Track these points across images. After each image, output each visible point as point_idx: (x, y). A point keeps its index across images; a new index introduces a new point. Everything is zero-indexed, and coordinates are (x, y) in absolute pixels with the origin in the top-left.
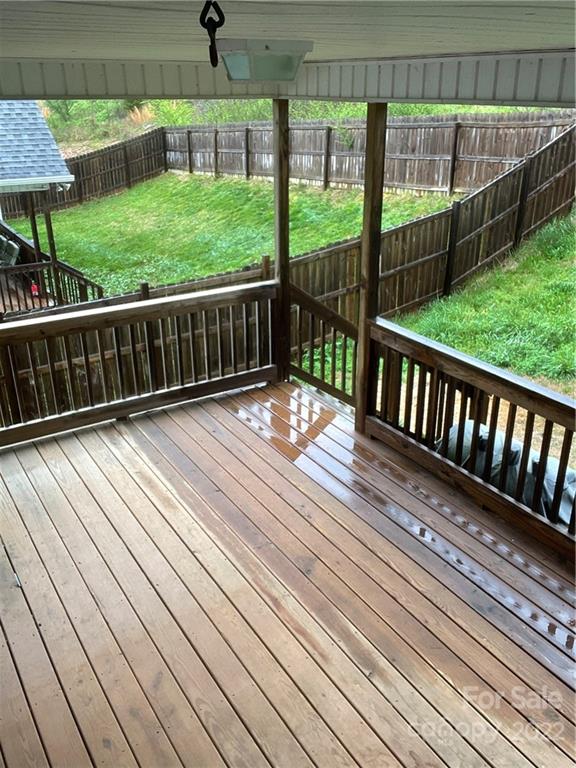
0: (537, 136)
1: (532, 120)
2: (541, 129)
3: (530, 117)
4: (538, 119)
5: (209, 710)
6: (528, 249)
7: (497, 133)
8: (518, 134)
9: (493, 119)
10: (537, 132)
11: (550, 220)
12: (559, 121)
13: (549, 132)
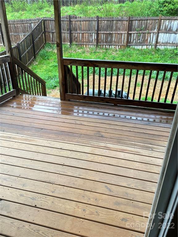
0: (27, 26)
1: (25, 21)
2: (28, 24)
3: (24, 20)
4: (27, 21)
5: (135, 185)
6: (38, 58)
7: (14, 26)
8: (22, 26)
9: (12, 22)
10: (27, 25)
11: (40, 50)
12: (33, 22)
13: (31, 25)
